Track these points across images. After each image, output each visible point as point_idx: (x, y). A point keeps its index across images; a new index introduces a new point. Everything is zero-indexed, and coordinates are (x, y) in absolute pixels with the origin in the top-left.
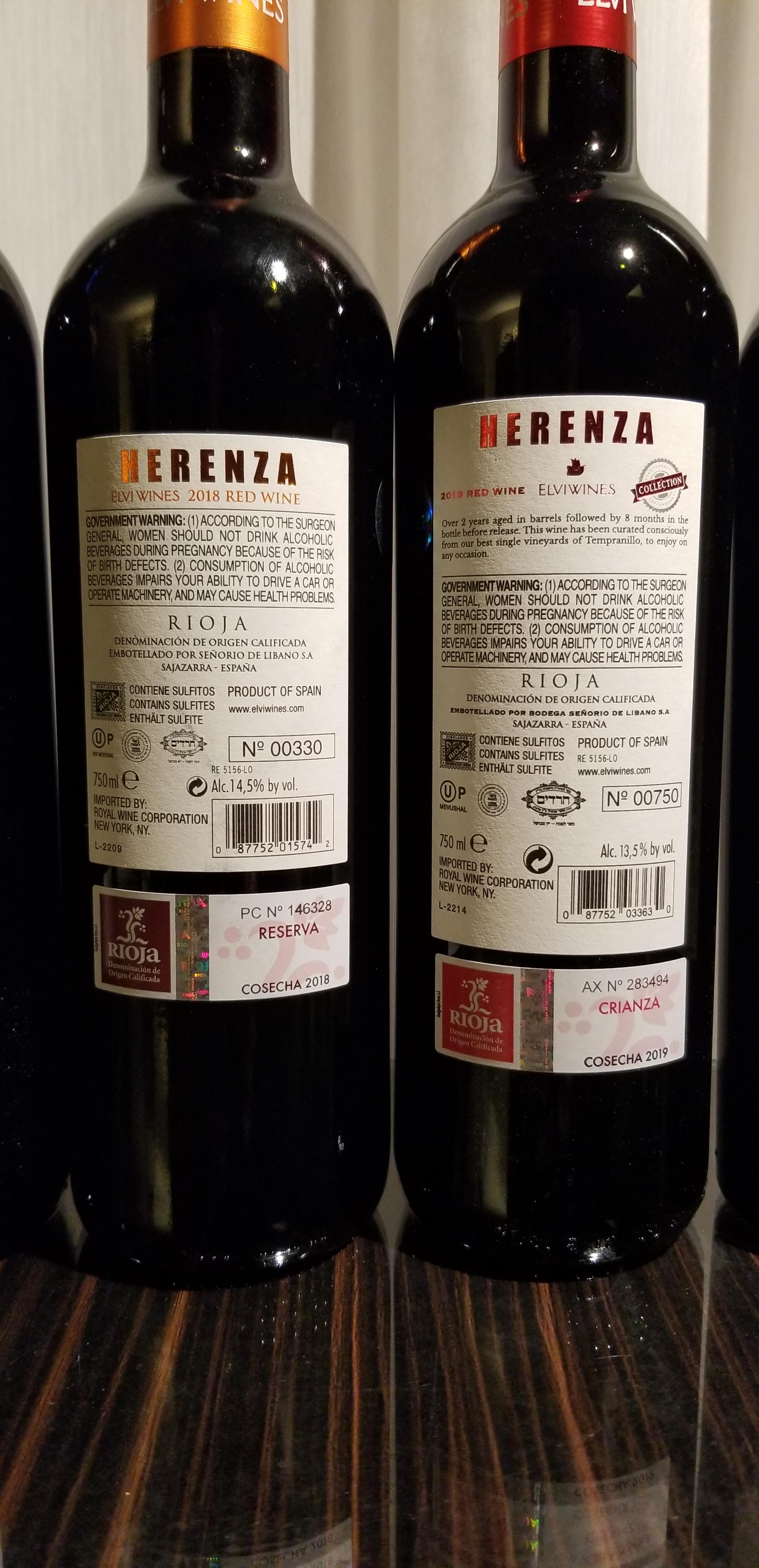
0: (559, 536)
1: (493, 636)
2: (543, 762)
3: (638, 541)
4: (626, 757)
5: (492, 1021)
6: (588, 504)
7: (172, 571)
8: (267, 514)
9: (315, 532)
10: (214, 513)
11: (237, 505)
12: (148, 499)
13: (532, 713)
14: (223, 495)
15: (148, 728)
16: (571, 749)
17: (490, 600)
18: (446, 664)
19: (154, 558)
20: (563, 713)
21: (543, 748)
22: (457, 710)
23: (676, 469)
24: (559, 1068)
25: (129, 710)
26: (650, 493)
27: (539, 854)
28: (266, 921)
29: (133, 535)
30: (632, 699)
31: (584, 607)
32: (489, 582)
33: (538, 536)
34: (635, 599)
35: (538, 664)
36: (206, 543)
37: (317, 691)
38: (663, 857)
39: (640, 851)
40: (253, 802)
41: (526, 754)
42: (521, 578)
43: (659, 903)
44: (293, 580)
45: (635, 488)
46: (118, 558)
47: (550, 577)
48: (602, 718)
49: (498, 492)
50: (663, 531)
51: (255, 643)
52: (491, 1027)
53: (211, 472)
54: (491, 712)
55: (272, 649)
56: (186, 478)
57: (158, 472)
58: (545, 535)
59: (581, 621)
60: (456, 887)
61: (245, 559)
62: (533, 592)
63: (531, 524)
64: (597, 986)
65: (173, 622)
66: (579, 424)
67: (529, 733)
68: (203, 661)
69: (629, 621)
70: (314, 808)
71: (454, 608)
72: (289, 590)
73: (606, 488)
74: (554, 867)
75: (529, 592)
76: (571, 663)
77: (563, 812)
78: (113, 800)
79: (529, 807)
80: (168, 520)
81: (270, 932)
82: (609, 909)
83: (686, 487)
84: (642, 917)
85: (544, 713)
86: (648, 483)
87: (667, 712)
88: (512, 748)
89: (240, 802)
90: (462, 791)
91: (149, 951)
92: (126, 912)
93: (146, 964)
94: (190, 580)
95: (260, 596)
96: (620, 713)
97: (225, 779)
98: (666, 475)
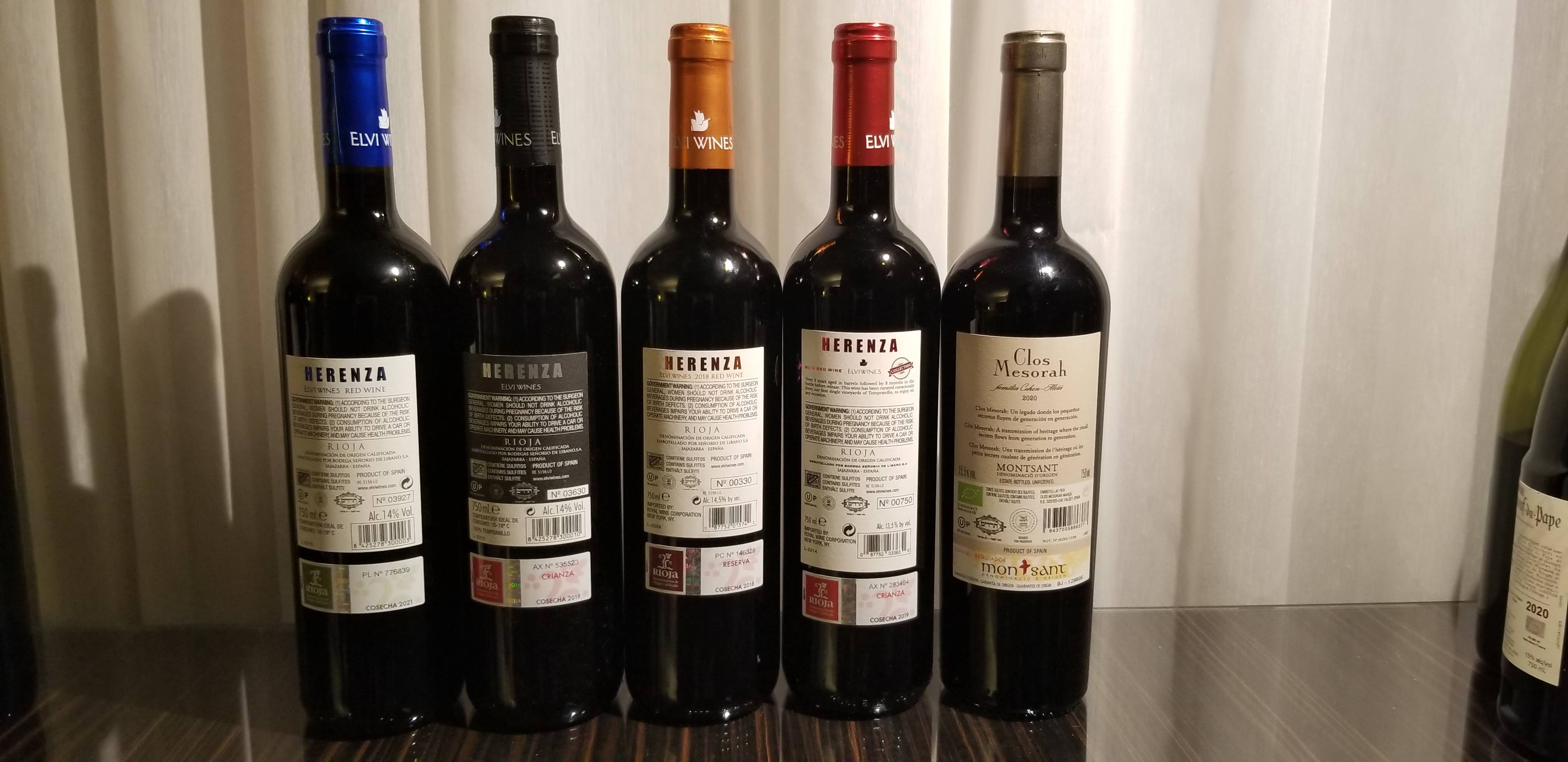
0: (857, 391)
1: (829, 431)
2: (851, 487)
3: (891, 393)
4: (888, 485)
5: (828, 602)
6: (869, 378)
7: (687, 409)
8: (729, 383)
9: (749, 387)
10: (706, 384)
11: (717, 380)
12: (677, 377)
13: (846, 466)
14: (710, 376)
15: (675, 474)
16: (863, 482)
17: (827, 416)
18: (807, 440)
19: (679, 402)
20: (860, 466)
21: (851, 481)
22: (812, 461)
23: (908, 361)
24: (859, 623)
25: (666, 467)
26: (896, 372)
27: (850, 528)
28: (726, 559)
29: (670, 392)
30: (890, 460)
31: (868, 421)
32: (827, 408)
33: (848, 391)
34: (890, 417)
35: (848, 445)
36: (703, 396)
37: (750, 455)
38: (905, 527)
39: (894, 526)
40: (721, 507)
41: (844, 484)
42: (841, 408)
43: (904, 548)
44: (740, 409)
45: (889, 370)
46: (662, 401)
47: (853, 408)
48: (876, 469)
49: (830, 370)
50: (903, 387)
51: (723, 437)
52: (828, 605)
53: (705, 367)
54: (828, 464)
55: (731, 440)
56: (694, 369)
57: (682, 366)
58: (851, 390)
59: (867, 427)
60: (812, 541)
61: (719, 402)
62: (846, 414)
63: (844, 385)
64: (876, 586)
65: (687, 430)
66: (865, 345)
67: (845, 474)
68: (700, 446)
69: (888, 427)
70: (748, 507)
71: (811, 416)
72: (738, 413)
73: (877, 372)
74: (856, 534)
75: (844, 414)
76: (862, 445)
77: (860, 510)
78: (657, 505)
79: (845, 507)
80: (685, 387)
81: (728, 564)
82: (881, 552)
83: (913, 367)
84: (896, 555)
85: (851, 466)
86: (895, 368)
87: (906, 464)
88: (837, 481)
89: (716, 507)
90: (815, 498)
91: (673, 573)
92: (662, 555)
93: (672, 579)
94: (695, 412)
95: (725, 417)
96: (885, 466)
97: (709, 497)
98: (903, 364)
